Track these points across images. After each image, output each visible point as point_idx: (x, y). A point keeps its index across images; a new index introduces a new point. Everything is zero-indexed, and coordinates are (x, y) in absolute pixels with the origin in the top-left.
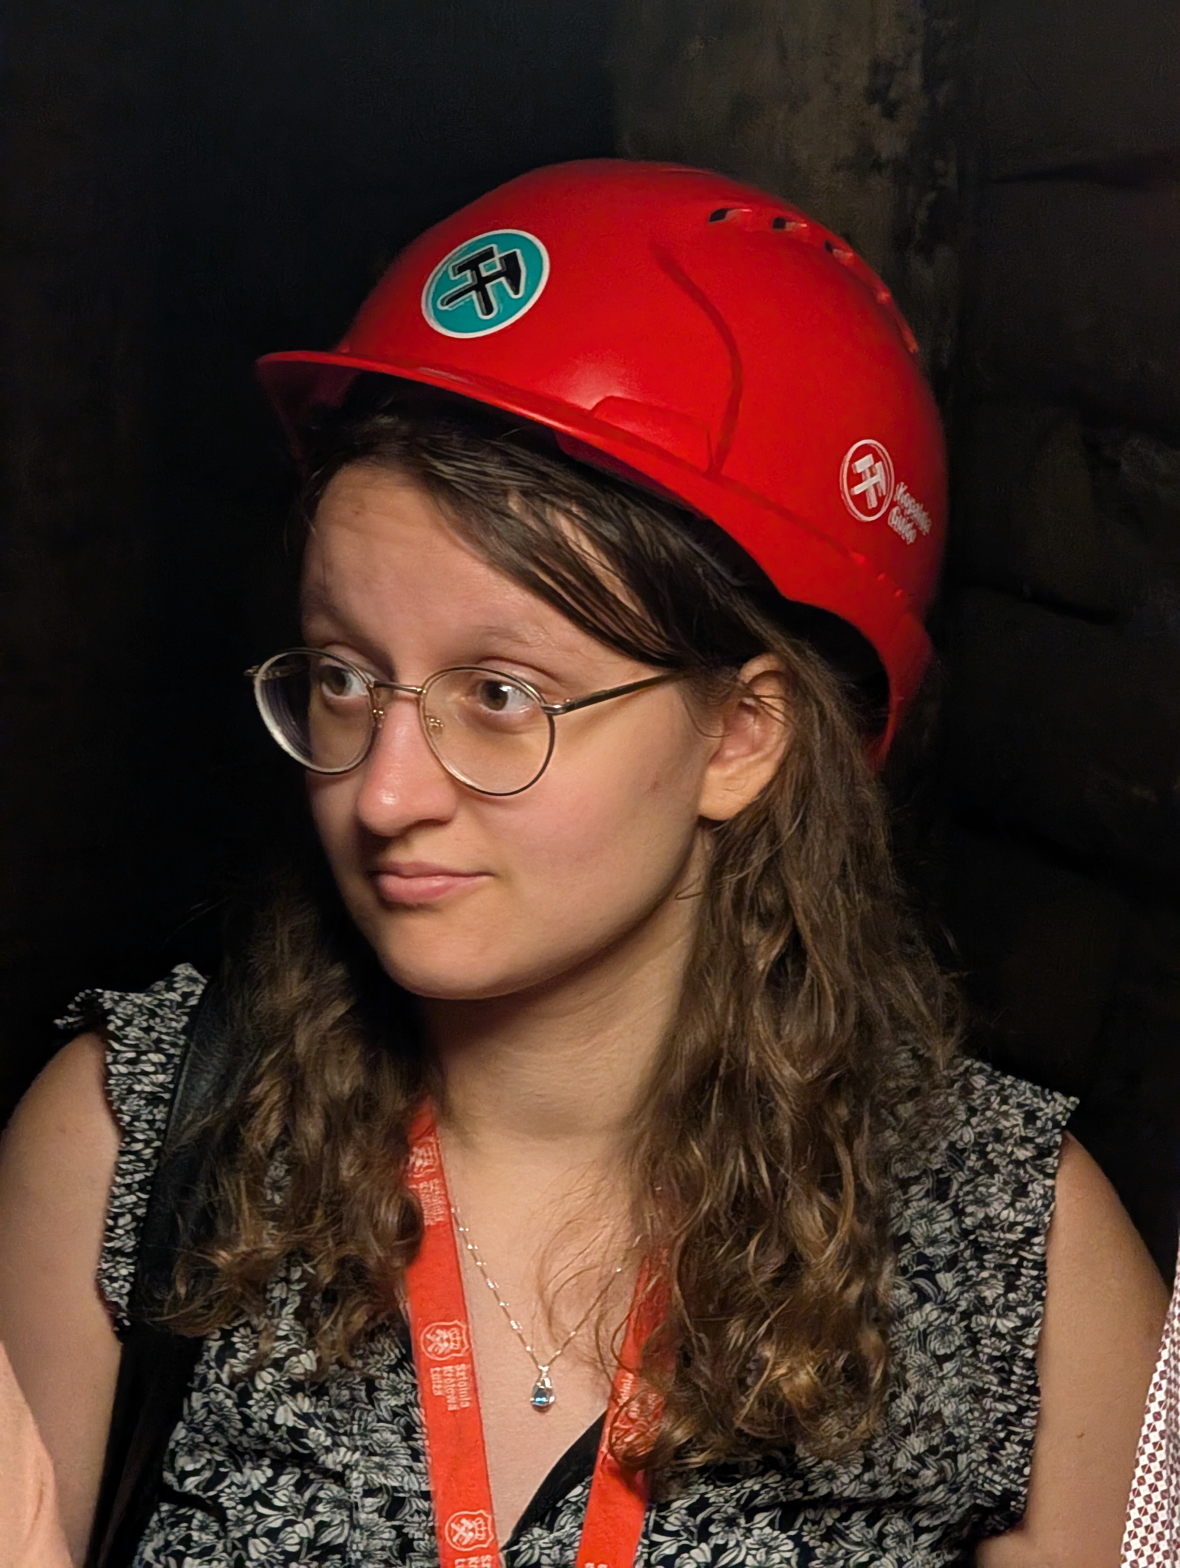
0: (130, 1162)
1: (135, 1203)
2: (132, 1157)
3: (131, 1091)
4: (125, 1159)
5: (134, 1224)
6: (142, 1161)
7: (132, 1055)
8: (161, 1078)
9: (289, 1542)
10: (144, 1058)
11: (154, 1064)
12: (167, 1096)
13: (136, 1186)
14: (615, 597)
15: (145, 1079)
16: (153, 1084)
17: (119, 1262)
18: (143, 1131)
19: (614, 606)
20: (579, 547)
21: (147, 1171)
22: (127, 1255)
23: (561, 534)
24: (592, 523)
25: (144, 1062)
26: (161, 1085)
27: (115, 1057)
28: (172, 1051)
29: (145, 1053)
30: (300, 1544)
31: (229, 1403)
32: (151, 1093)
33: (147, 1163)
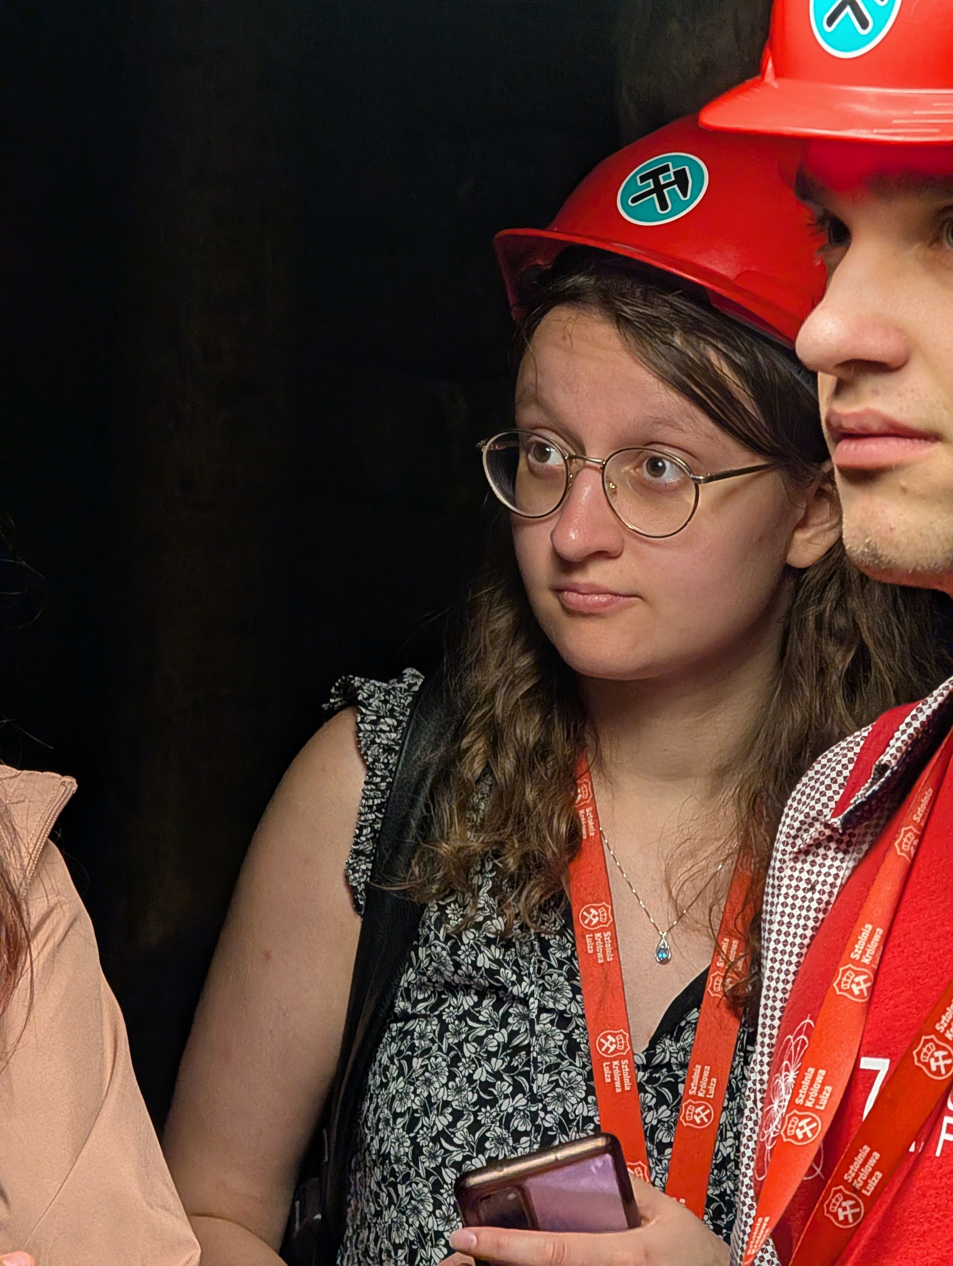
0: (372, 790)
1: (374, 820)
2: (373, 787)
3: (373, 742)
4: (369, 787)
5: (372, 835)
6: (380, 790)
7: (375, 718)
8: (393, 735)
9: (491, 1045)
10: (382, 720)
11: (389, 726)
12: (397, 748)
13: (375, 808)
14: (742, 405)
15: (382, 735)
16: (388, 739)
17: (361, 860)
18: (381, 770)
19: (741, 412)
20: (721, 371)
21: (383, 797)
22: (368, 856)
23: (709, 361)
24: (730, 354)
25: (382, 723)
26: (393, 740)
27: (362, 719)
28: (401, 718)
29: (383, 717)
30: (498, 1045)
31: (444, 953)
32: (387, 745)
33: (383, 792)
